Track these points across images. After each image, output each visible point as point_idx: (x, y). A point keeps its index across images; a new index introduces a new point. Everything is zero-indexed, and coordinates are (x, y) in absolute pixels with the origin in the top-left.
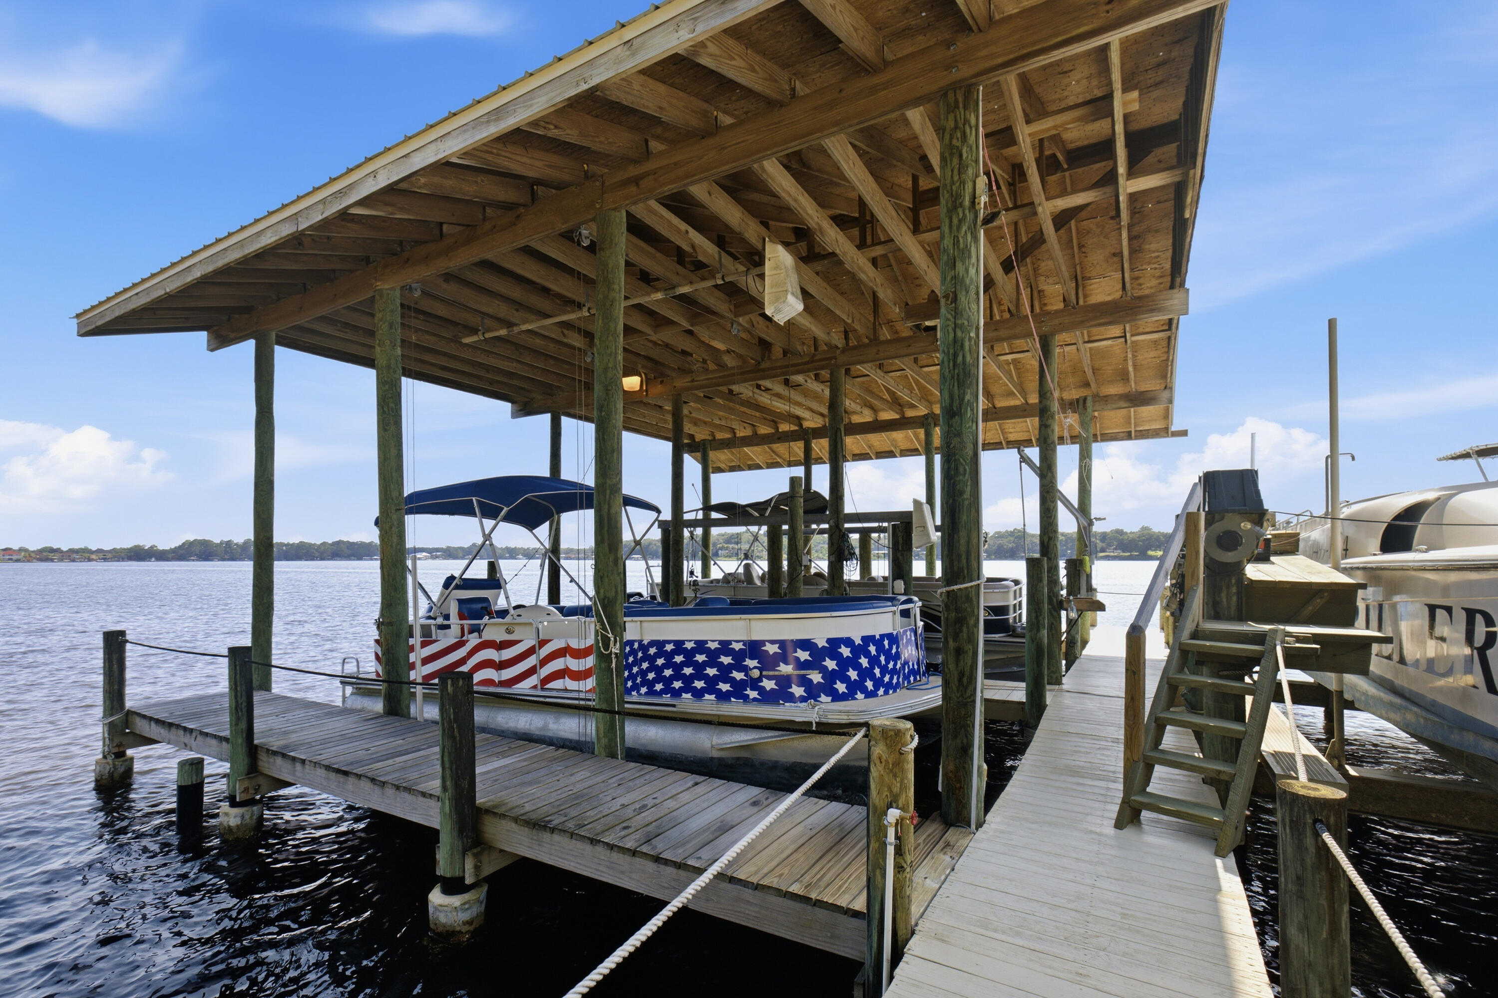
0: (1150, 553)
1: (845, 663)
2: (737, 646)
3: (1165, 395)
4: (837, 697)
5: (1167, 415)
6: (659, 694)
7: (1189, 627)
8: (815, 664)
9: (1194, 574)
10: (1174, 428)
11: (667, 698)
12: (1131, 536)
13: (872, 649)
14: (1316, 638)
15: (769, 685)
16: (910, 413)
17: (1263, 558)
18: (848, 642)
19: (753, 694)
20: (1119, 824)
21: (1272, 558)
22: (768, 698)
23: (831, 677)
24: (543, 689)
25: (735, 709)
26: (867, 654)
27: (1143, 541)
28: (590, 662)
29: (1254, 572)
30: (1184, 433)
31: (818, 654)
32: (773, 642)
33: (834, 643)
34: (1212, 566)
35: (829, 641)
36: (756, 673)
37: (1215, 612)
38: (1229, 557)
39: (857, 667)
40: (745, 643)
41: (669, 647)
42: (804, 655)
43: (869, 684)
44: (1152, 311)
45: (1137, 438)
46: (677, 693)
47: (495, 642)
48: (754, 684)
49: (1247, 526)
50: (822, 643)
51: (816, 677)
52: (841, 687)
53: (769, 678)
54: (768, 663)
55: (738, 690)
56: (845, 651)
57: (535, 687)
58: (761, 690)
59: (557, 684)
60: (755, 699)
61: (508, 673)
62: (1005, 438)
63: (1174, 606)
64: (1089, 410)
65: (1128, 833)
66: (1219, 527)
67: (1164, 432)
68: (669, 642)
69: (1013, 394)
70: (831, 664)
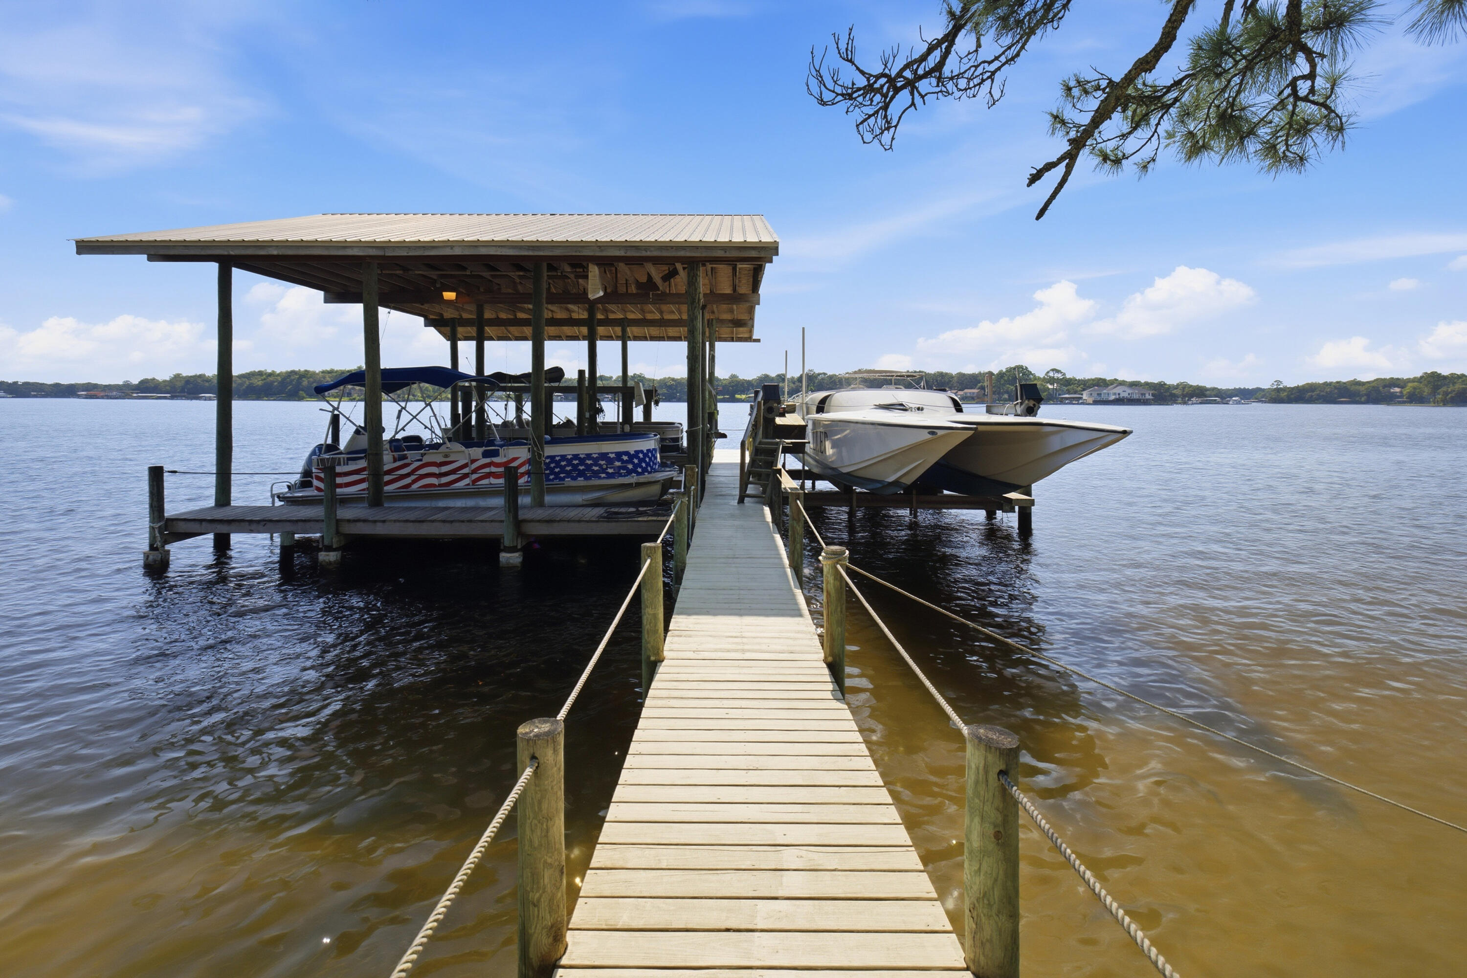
0: (738, 396)
1: (641, 460)
2: (595, 456)
3: (750, 323)
4: (638, 474)
5: (751, 332)
6: (553, 480)
7: (758, 441)
8: (630, 461)
9: (760, 422)
10: (754, 337)
11: (557, 482)
12: (724, 382)
13: (650, 454)
14: (792, 443)
15: (610, 471)
16: (612, 316)
17: (782, 415)
18: (642, 451)
19: (603, 475)
20: (739, 503)
21: (786, 415)
22: (610, 476)
23: (636, 466)
24: (473, 485)
25: (595, 482)
26: (648, 457)
27: (732, 387)
28: (502, 469)
29: (779, 421)
30: (758, 341)
31: (631, 456)
32: (612, 453)
33: (637, 452)
34: (765, 418)
35: (635, 451)
36: (605, 467)
37: (766, 435)
38: (770, 416)
39: (645, 462)
40: (599, 454)
41: (557, 458)
42: (625, 458)
43: (649, 469)
44: (746, 301)
45: (736, 341)
46: (563, 479)
47: (436, 463)
48: (604, 471)
49: (776, 405)
50: (632, 453)
51: (630, 466)
52: (640, 470)
53: (610, 468)
54: (610, 461)
55: (596, 475)
56: (641, 455)
57: (468, 485)
58: (607, 473)
59: (485, 482)
60: (604, 478)
61: (444, 480)
62: (667, 335)
63: (754, 435)
64: (714, 327)
65: (741, 504)
66: (769, 405)
67: (749, 339)
68: (558, 456)
69: (674, 312)
70: (636, 461)
